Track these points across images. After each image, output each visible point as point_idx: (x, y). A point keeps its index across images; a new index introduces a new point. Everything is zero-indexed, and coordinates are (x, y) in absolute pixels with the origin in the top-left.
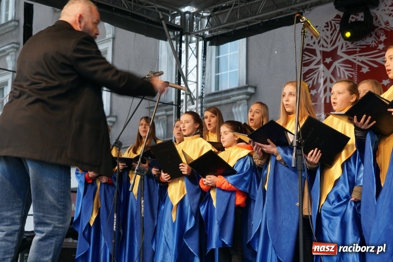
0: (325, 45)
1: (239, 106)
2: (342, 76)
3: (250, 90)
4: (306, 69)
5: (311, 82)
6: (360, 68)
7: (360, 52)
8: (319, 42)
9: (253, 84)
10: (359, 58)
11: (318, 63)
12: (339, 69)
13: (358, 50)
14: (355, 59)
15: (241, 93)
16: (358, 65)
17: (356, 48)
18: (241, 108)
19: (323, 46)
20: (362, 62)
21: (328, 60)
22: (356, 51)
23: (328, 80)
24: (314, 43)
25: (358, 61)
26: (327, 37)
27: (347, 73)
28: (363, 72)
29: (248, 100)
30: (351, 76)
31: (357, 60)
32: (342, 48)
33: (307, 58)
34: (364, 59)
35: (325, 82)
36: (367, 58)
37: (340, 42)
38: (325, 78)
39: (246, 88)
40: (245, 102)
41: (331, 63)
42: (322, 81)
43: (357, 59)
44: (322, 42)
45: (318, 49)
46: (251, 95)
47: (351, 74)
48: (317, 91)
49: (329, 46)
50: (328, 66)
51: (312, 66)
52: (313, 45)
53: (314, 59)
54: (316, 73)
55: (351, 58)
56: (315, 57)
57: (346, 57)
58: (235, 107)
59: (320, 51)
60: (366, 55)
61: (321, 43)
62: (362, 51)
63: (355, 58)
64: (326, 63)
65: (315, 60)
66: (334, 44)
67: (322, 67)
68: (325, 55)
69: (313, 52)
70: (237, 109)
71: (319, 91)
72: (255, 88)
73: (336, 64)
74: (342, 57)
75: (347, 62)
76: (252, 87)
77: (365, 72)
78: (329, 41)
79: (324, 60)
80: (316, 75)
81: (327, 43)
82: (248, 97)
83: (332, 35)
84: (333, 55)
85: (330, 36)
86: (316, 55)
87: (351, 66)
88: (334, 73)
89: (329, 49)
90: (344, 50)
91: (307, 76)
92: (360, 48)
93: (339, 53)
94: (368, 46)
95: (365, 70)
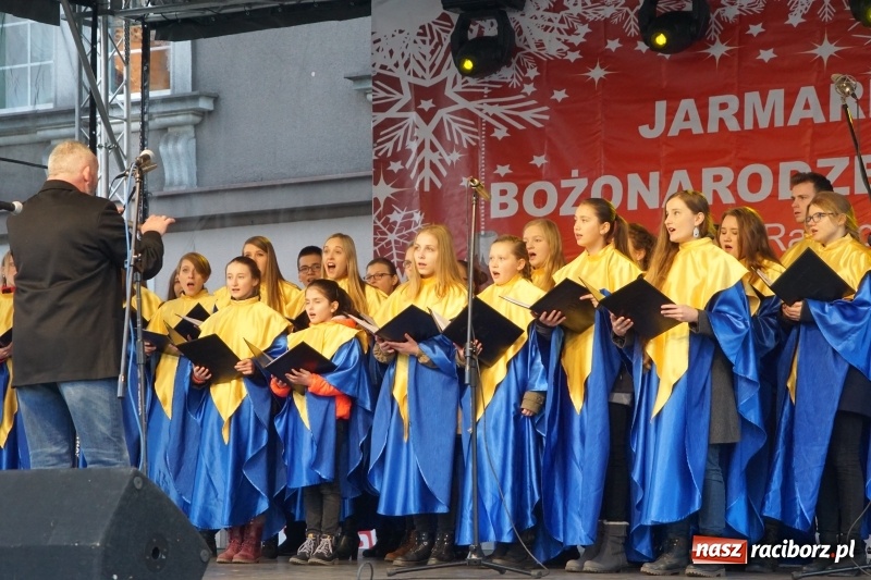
0: (420, 72)
1: (176, 139)
2: (456, 141)
3: (205, 104)
4: (381, 117)
5: (390, 145)
6: (490, 128)
7: (490, 95)
8: (407, 65)
9: (209, 89)
10: (487, 109)
11: (405, 109)
12: (449, 124)
13: (486, 91)
14: (481, 110)
15: (182, 111)
16: (487, 122)
17: (483, 88)
18: (180, 147)
19: (415, 75)
20: (495, 117)
21: (427, 105)
22: (483, 93)
23: (427, 145)
24: (397, 65)
25: (487, 114)
26: (424, 57)
27: (465, 136)
28: (496, 138)
29: (196, 126)
30: (474, 144)
31: (485, 111)
32: (455, 83)
33: (382, 94)
34: (498, 110)
35: (421, 148)
36: (503, 108)
37: (450, 72)
38: (420, 141)
39: (195, 98)
40: (190, 129)
41: (432, 112)
42: (413, 146)
43: (486, 109)
44: (413, 65)
45: (406, 79)
46: (204, 114)
47: (473, 139)
48: (404, 164)
49: (428, 75)
50: (427, 116)
51: (392, 113)
52: (394, 68)
53: (396, 98)
54: (400, 128)
55: (472, 106)
56: (397, 96)
57: (462, 103)
58: (166, 142)
59: (409, 83)
60: (501, 104)
61: (410, 67)
62: (494, 93)
63: (480, 107)
64: (423, 110)
65: (398, 100)
66: (438, 72)
67: (413, 116)
68: (420, 93)
69: (395, 83)
70: (170, 147)
71: (408, 166)
72: (216, 99)
73: (443, 114)
74: (456, 103)
75: (465, 113)
76: (208, 96)
77: (500, 138)
78: (427, 65)
79: (418, 103)
80: (401, 133)
81: (424, 70)
82: (198, 119)
83: (432, 52)
84: (436, 93)
85: (428, 56)
86: (402, 93)
87: (472, 123)
88: (438, 132)
89: (428, 82)
90: (459, 88)
91: (382, 133)
92: (489, 88)
93: (449, 92)
94: (505, 85)
95: (501, 133)
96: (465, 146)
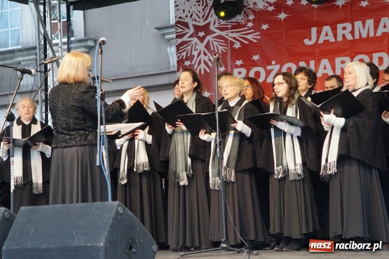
0: (198, 19)
2: (216, 50)
4: (180, 41)
5: (184, 53)
6: (232, 43)
7: (232, 28)
8: (191, 16)
9: (92, 36)
11: (191, 36)
12: (212, 43)
13: (229, 26)
14: (227, 35)
16: (230, 41)
17: (228, 25)
19: (195, 20)
20: (234, 38)
21: (201, 34)
22: (228, 28)
23: (202, 53)
24: (186, 16)
25: (230, 37)
26: (199, 12)
27: (220, 48)
28: (235, 48)
30: (225, 51)
31: (229, 36)
32: (215, 23)
33: (180, 30)
34: (236, 35)
35: (199, 54)
36: (238, 34)
37: (212, 18)
38: (199, 51)
39: (86, 40)
41: (204, 37)
42: (195, 53)
43: (230, 35)
44: (194, 16)
45: (191, 23)
47: (224, 49)
48: (191, 62)
49: (201, 21)
50: (202, 39)
51: (185, 39)
52: (185, 18)
53: (187, 32)
54: (189, 45)
55: (223, 34)
56: (187, 30)
57: (219, 33)
59: (193, 25)
60: (237, 32)
62: (233, 27)
63: (227, 34)
64: (199, 36)
65: (188, 33)
66: (206, 19)
67: (195, 40)
68: (197, 29)
69: (186, 25)
71: (193, 63)
73: (209, 38)
74: (215, 33)
75: (220, 37)
77: (237, 48)
78: (201, 16)
79: (197, 33)
80: (189, 48)
81: (200, 18)
83: (203, 10)
84: (206, 29)
85: (201, 12)
86: (189, 29)
87: (224, 41)
88: (207, 46)
89: (202, 24)
90: (217, 25)
91: (180, 48)
92: (231, 25)
93: (212, 28)
94: (239, 23)
95: (237, 45)
96: (221, 52)
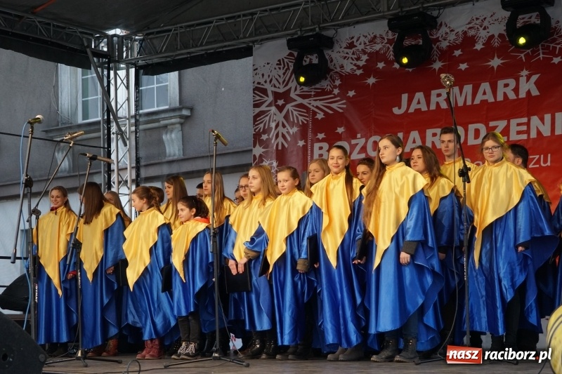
0: (277, 85)
1: (172, 131)
2: (296, 121)
3: (186, 112)
4: (257, 110)
5: (262, 125)
6: (315, 113)
7: (315, 96)
8: (271, 81)
9: (188, 105)
11: (270, 105)
12: (292, 112)
13: (313, 93)
14: (310, 104)
15: (174, 116)
16: (313, 110)
17: (311, 92)
18: (173, 135)
19: (275, 86)
20: (317, 107)
21: (280, 102)
22: (311, 95)
23: (281, 124)
24: (266, 82)
25: (313, 106)
26: (280, 76)
27: (300, 118)
28: (317, 119)
29: (182, 124)
30: (306, 122)
32: (296, 90)
33: (258, 98)
34: (319, 104)
35: (277, 126)
36: (321, 102)
37: (293, 84)
38: (277, 122)
39: (180, 109)
40: (178, 126)
41: (284, 106)
42: (273, 125)
43: (312, 103)
44: (274, 81)
45: (270, 89)
46: (187, 118)
47: (305, 120)
48: (269, 135)
49: (281, 86)
50: (280, 109)
51: (263, 108)
52: (264, 84)
53: (265, 99)
54: (267, 116)
55: (305, 102)
56: (266, 98)
57: (300, 100)
58: (166, 133)
59: (272, 91)
60: (320, 100)
61: (272, 83)
62: (317, 95)
63: (310, 102)
64: (278, 105)
65: (266, 101)
66: (287, 85)
67: (273, 109)
68: (277, 96)
69: (264, 91)
70: (168, 136)
71: (270, 136)
72: (191, 109)
73: (289, 107)
74: (295, 101)
75: (301, 106)
76: (187, 108)
77: (320, 119)
78: (281, 81)
79: (276, 102)
80: (267, 118)
81: (280, 83)
82: (182, 121)
83: (284, 74)
84: (285, 96)
85: (282, 76)
86: (268, 96)
87: (305, 111)
88: (286, 117)
89: (281, 90)
90: (298, 92)
91: (258, 119)
93: (293, 95)
94: (323, 89)
95: (320, 116)
96: (300, 123)
